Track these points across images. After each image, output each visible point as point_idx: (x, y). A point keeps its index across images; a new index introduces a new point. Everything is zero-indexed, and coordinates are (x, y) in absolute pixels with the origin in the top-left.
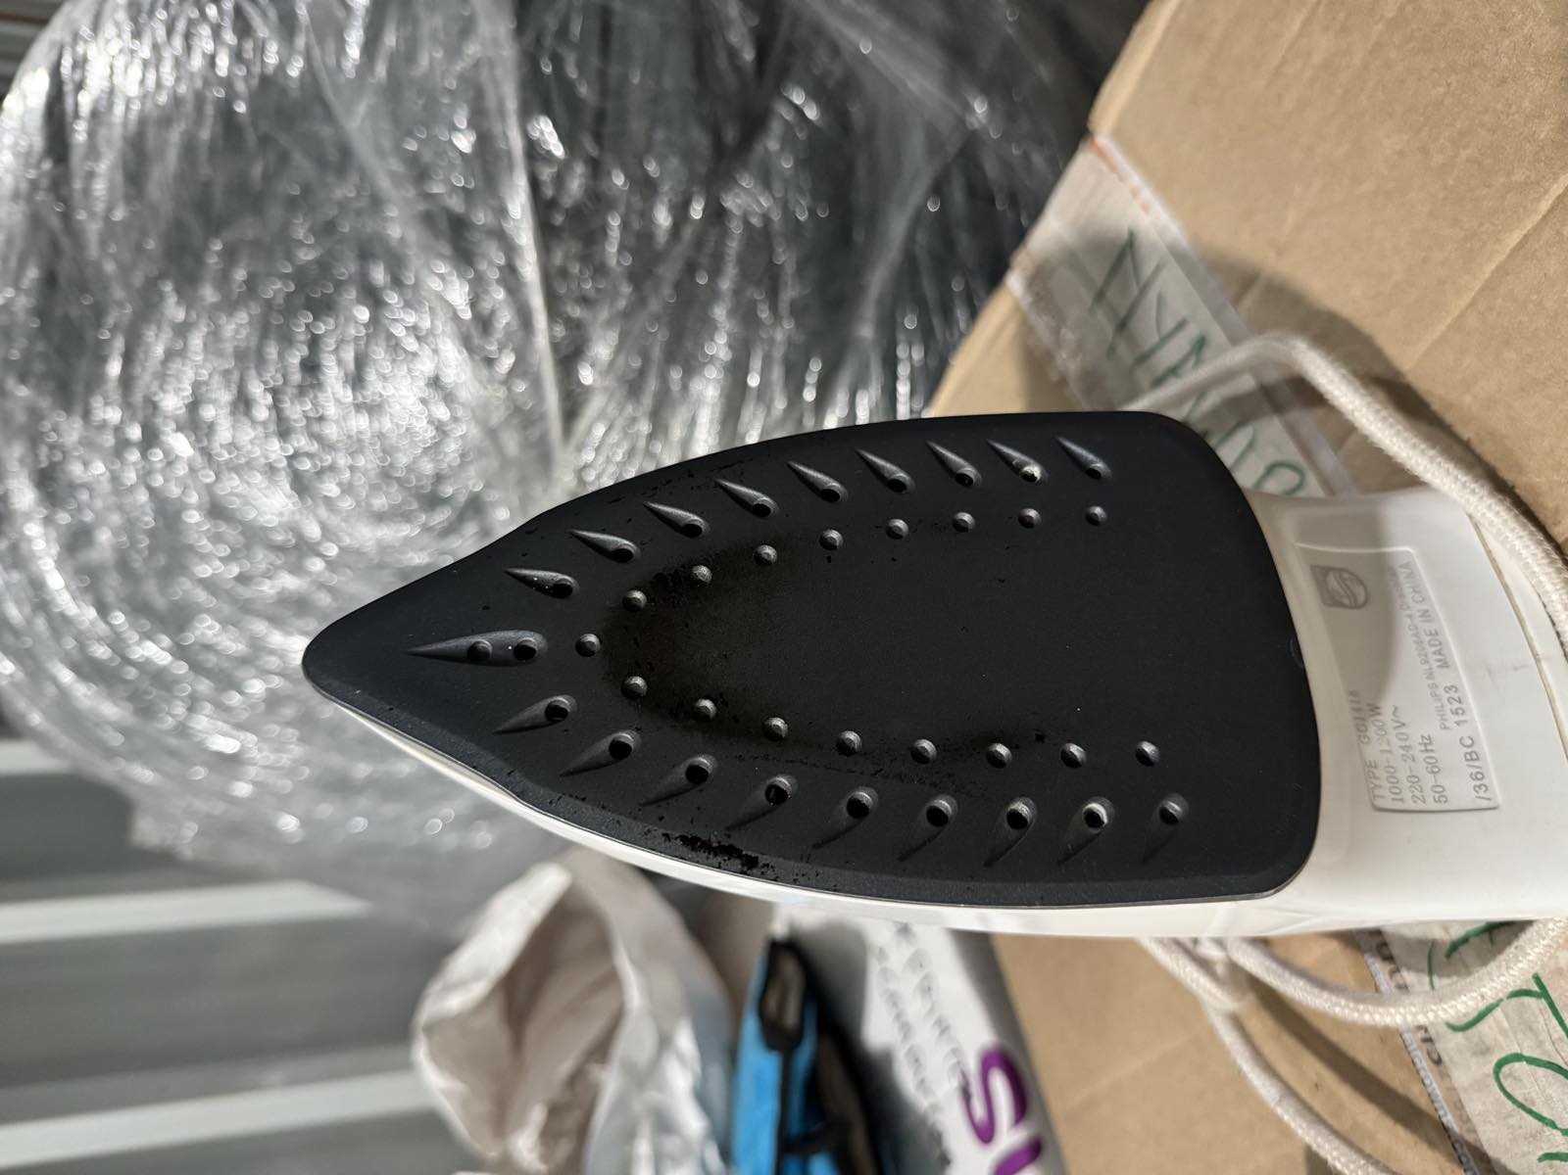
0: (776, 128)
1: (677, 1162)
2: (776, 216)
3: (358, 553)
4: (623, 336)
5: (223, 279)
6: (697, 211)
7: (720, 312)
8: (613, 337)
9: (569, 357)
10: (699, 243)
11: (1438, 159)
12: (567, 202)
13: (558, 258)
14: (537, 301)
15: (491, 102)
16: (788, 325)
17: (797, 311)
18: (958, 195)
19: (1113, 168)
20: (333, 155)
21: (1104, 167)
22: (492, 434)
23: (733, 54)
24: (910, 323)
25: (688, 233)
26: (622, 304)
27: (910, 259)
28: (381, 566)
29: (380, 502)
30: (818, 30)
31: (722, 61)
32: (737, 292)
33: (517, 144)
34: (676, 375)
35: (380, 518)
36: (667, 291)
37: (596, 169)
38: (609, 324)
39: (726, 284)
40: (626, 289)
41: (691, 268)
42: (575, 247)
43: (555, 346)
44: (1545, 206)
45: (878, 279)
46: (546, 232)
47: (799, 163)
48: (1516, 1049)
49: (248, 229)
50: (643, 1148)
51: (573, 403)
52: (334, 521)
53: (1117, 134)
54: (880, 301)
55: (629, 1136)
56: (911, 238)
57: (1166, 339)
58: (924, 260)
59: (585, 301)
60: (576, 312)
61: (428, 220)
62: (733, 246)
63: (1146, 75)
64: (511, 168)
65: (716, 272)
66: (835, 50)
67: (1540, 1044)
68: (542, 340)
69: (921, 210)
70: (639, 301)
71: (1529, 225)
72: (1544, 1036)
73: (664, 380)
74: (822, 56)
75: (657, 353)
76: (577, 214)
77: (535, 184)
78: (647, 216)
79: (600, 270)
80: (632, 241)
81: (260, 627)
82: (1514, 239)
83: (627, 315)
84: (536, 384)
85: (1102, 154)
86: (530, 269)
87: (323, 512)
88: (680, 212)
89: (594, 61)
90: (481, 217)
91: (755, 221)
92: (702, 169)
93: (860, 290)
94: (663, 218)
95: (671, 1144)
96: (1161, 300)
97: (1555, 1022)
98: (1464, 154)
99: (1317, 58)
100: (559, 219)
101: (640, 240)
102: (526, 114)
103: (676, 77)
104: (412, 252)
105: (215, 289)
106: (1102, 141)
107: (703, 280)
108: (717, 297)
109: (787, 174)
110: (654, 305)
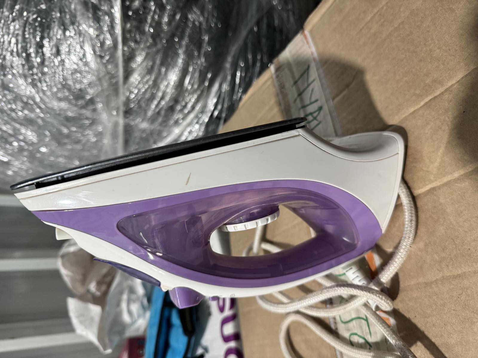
1: (134, 301)
2: (204, 24)
3: (52, 109)
4: (147, 54)
6: (178, 17)
7: (181, 51)
8: (144, 54)
9: (129, 58)
10: (177, 28)
11: (398, 77)
12: (134, 7)
13: (128, 26)
14: (120, 39)
16: (203, 60)
17: (206, 55)
18: (264, 26)
19: (308, 43)
21: (305, 42)
22: (100, 80)
24: (242, 65)
25: (173, 24)
26: (148, 44)
27: (245, 44)
28: (59, 115)
29: (60, 95)
32: (187, 46)
34: (163, 70)
35: (60, 100)
36: (164, 42)
38: (143, 49)
39: (184, 43)
40: (150, 40)
41: (173, 35)
42: (135, 23)
44: (422, 103)
45: (234, 49)
46: (125, 17)
47: (215, 7)
48: (356, 332)
50: (125, 297)
51: (128, 74)
52: (45, 98)
53: (311, 32)
54: (234, 57)
55: (121, 293)
56: (247, 37)
57: (311, 103)
58: (250, 45)
59: (136, 42)
60: (133, 44)
62: (188, 31)
63: (323, 15)
65: (181, 38)
67: (363, 332)
68: (120, 53)
69: (251, 30)
70: (155, 44)
71: (417, 107)
72: (364, 330)
73: (160, 70)
75: (158, 62)
76: (136, 12)
78: (161, 17)
79: (142, 32)
80: (154, 24)
81: (18, 126)
82: (412, 110)
83: (149, 47)
84: (116, 66)
85: (305, 36)
86: (118, 30)
87: (41, 95)
88: (172, 17)
90: (105, 8)
91: (197, 23)
92: (181, 5)
93: (228, 52)
94: (166, 19)
95: (133, 297)
96: (313, 90)
97: (367, 328)
98: (405, 79)
99: (372, 31)
100: (130, 13)
101: (157, 25)
104: (78, 14)
105: (8, 11)
106: (307, 32)
107: (177, 40)
108: (180, 46)
109: (210, 10)
110: (159, 46)
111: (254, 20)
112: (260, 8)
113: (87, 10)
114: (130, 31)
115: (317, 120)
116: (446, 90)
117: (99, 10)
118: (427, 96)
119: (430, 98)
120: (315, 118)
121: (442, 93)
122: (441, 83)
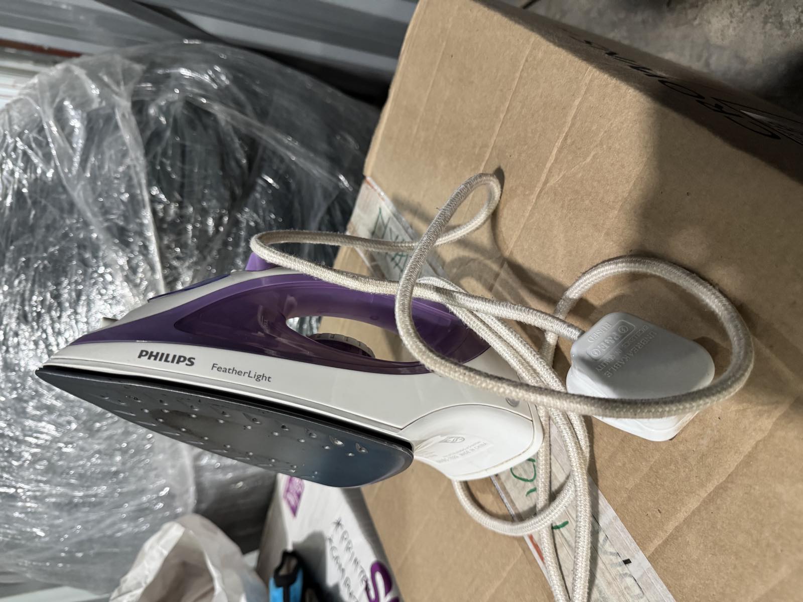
0: (259, 188)
2: (261, 222)
5: (15, 261)
7: (239, 261)
8: (191, 273)
9: (171, 280)
10: (227, 233)
11: (454, 165)
12: (169, 219)
13: (165, 241)
14: (156, 259)
15: (135, 181)
19: (372, 187)
20: (66, 206)
21: (369, 187)
23: (238, 162)
25: (222, 228)
26: (194, 259)
30: (274, 153)
31: (233, 164)
32: (245, 253)
33: (147, 198)
36: (214, 253)
37: (181, 206)
38: (189, 268)
39: (240, 251)
40: (196, 252)
41: (225, 244)
42: (173, 236)
43: (165, 277)
46: (160, 231)
47: (268, 202)
49: (26, 240)
53: (372, 176)
59: (178, 258)
60: (175, 263)
61: (109, 229)
62: (242, 235)
64: (144, 207)
65: (235, 246)
66: (282, 160)
68: (159, 276)
70: (202, 257)
74: (276, 161)
76: (173, 223)
77: (154, 212)
78: (204, 223)
79: (183, 246)
80: (197, 233)
83: (196, 263)
85: (369, 183)
86: (153, 248)
88: (218, 223)
89: (179, 164)
90: (132, 226)
91: (252, 224)
92: (227, 205)
94: (211, 223)
96: (391, 230)
98: (460, 162)
99: (422, 140)
100: (165, 226)
101: (201, 233)
102: (150, 185)
103: (214, 169)
104: (102, 243)
105: (10, 266)
106: (369, 179)
107: (230, 248)
108: (237, 255)
109: (265, 206)
110: (209, 259)
111: (323, 209)
112: (326, 194)
113: (114, 236)
114: (168, 247)
115: (404, 256)
116: (492, 149)
117: (128, 231)
118: (481, 164)
119: (484, 164)
120: (402, 256)
121: (491, 154)
122: (486, 146)
